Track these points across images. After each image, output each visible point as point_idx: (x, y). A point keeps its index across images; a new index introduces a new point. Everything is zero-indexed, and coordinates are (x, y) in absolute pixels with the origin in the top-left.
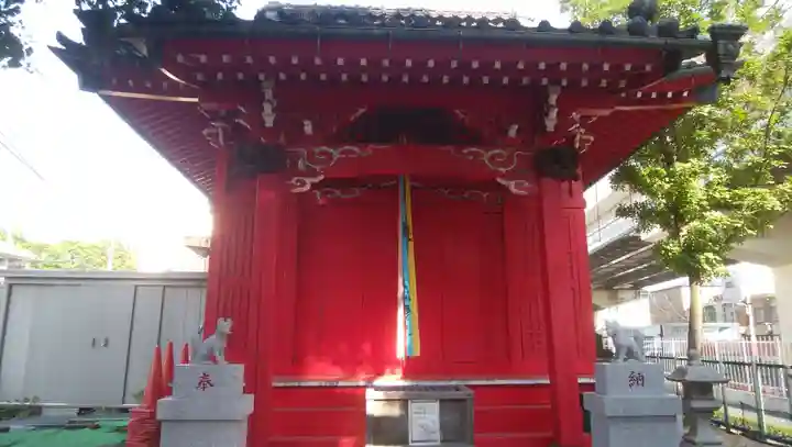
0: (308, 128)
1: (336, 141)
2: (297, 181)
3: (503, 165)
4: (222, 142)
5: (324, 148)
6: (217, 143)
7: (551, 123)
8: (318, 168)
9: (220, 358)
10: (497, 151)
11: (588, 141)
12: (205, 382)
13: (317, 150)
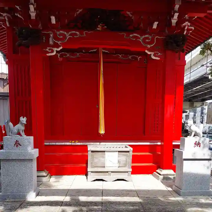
0: (53, 20)
1: (67, 28)
2: (49, 50)
3: (149, 43)
4: (8, 25)
5: (61, 32)
6: (6, 25)
7: (174, 21)
8: (59, 43)
9: (23, 134)
10: (146, 36)
11: (191, 30)
12: (17, 144)
13: (58, 33)
